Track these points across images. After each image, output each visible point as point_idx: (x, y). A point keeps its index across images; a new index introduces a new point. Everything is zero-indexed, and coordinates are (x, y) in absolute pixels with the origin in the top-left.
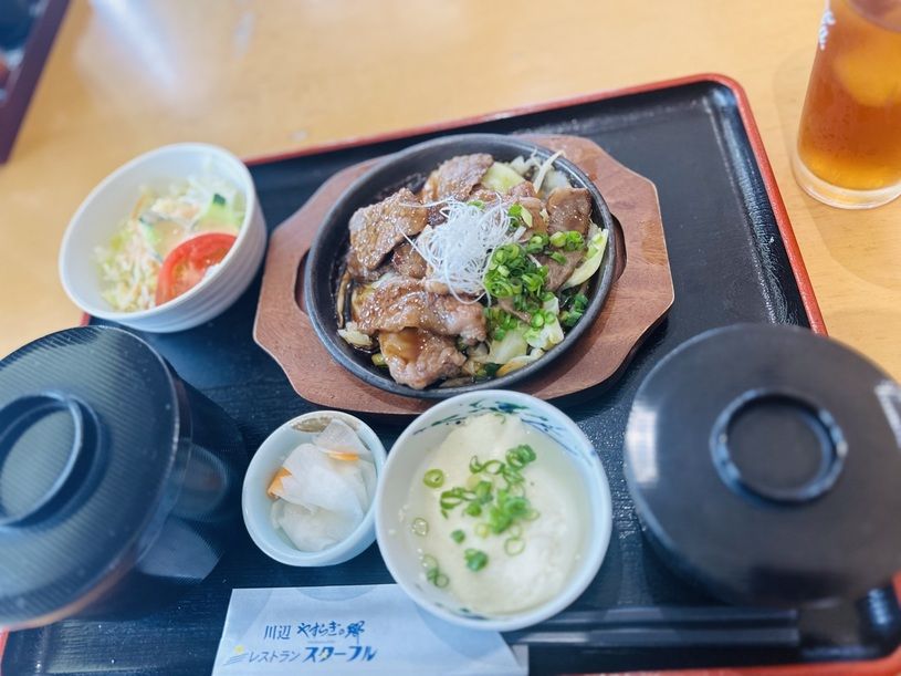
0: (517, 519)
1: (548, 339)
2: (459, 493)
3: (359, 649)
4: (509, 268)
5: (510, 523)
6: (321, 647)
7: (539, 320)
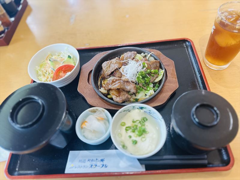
0: (144, 133)
1: (151, 93)
2: (129, 127)
3: (103, 165)
4: (142, 76)
5: (142, 134)
6: (93, 164)
7: (149, 89)
